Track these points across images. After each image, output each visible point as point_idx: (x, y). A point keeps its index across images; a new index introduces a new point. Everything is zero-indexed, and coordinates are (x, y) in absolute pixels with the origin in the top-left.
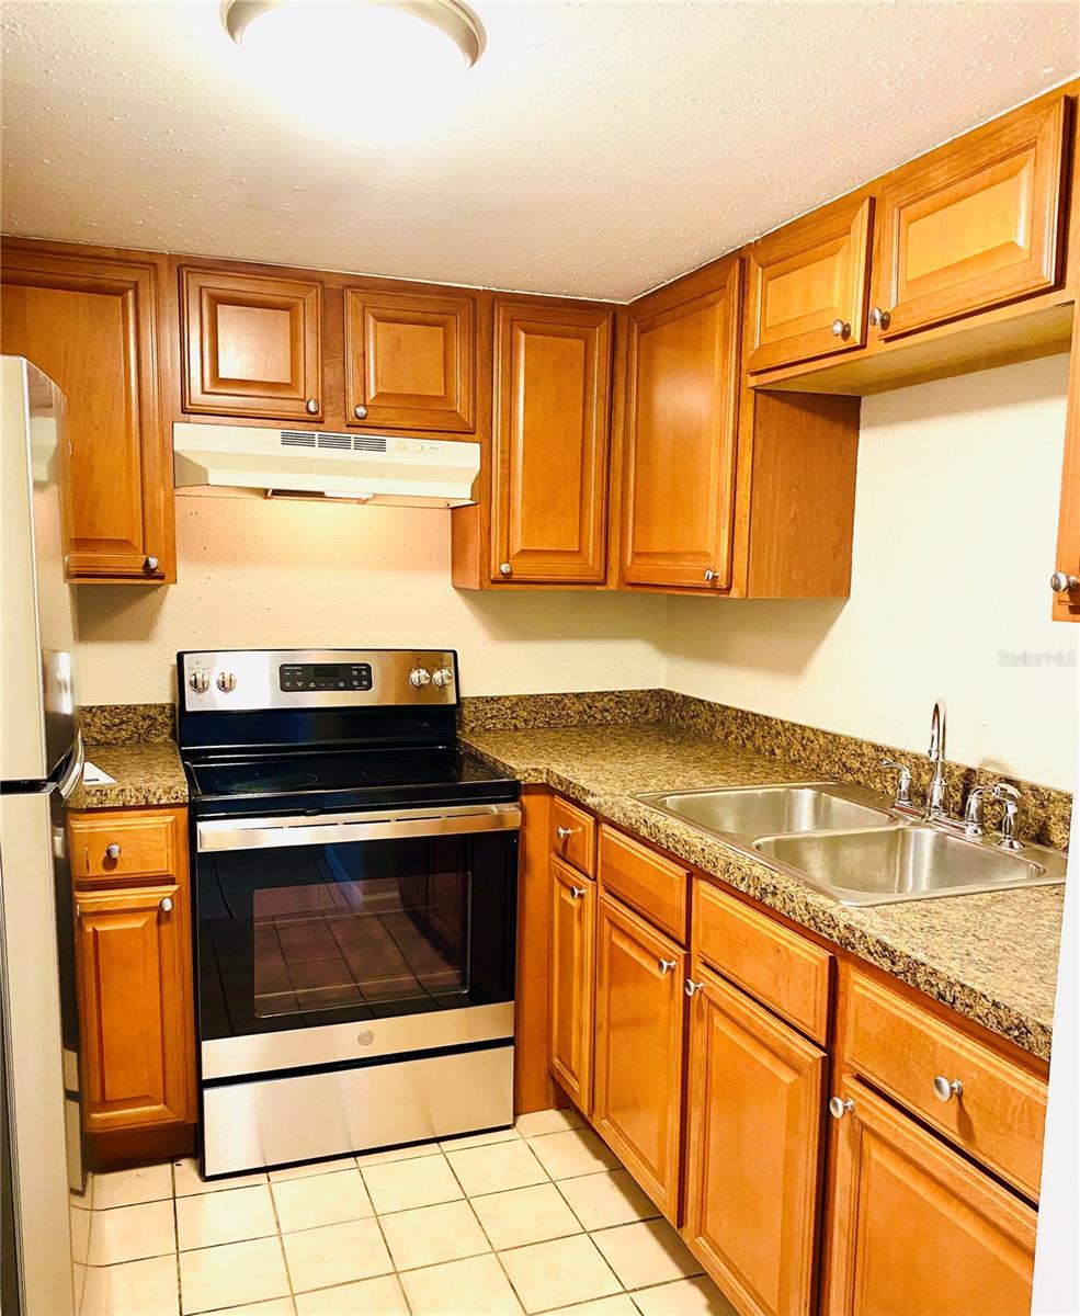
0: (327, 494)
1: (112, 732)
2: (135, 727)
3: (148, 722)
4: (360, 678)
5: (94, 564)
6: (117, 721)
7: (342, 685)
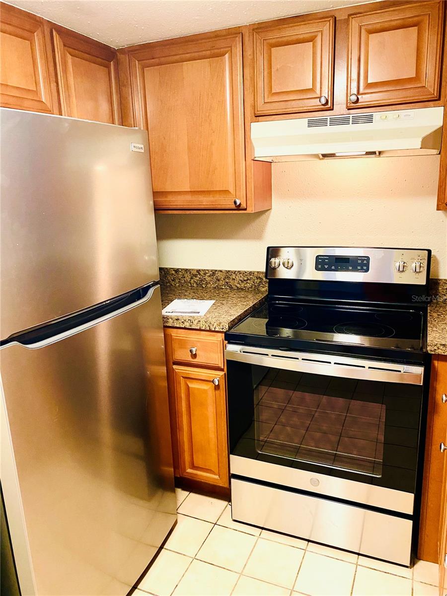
0: (337, 155)
1: (243, 284)
2: (254, 282)
3: (259, 280)
4: (362, 265)
5: (214, 204)
6: (246, 279)
7: (350, 268)
